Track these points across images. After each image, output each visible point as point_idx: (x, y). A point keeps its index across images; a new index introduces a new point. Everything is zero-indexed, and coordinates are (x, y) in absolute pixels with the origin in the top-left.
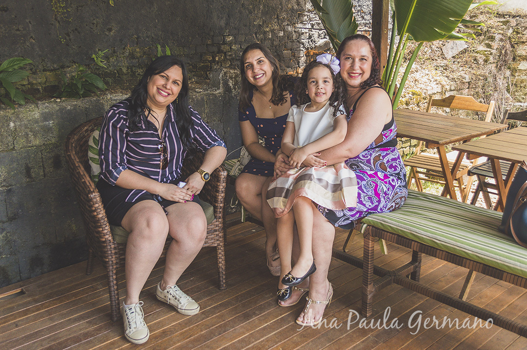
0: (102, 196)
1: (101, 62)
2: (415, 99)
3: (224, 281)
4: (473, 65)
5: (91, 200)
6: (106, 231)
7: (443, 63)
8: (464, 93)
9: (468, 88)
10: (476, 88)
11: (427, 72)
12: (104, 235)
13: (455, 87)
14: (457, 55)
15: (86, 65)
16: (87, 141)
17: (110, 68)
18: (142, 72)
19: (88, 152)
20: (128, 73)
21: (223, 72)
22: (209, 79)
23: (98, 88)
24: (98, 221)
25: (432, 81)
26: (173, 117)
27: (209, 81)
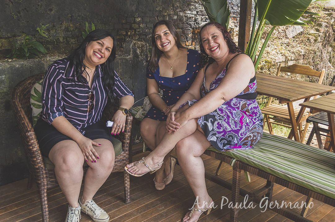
0: (36, 134)
1: (44, 33)
2: (267, 66)
3: (129, 197)
4: (307, 43)
5: (28, 137)
6: (39, 161)
7: (286, 41)
8: (300, 62)
9: (303, 59)
10: (308, 59)
11: (275, 47)
12: (38, 164)
13: (294, 58)
14: (296, 36)
15: (32, 35)
16: (30, 91)
17: (50, 38)
18: (74, 41)
19: (30, 99)
20: (64, 42)
21: (133, 43)
22: (123, 48)
23: (40, 52)
24: (33, 153)
25: (279, 54)
26: (100, 74)
27: (123, 49)
